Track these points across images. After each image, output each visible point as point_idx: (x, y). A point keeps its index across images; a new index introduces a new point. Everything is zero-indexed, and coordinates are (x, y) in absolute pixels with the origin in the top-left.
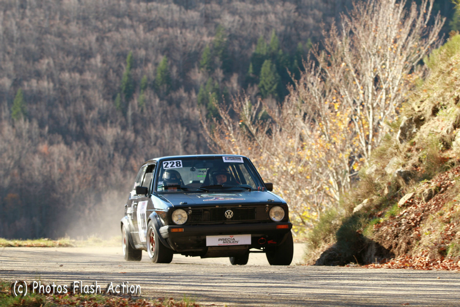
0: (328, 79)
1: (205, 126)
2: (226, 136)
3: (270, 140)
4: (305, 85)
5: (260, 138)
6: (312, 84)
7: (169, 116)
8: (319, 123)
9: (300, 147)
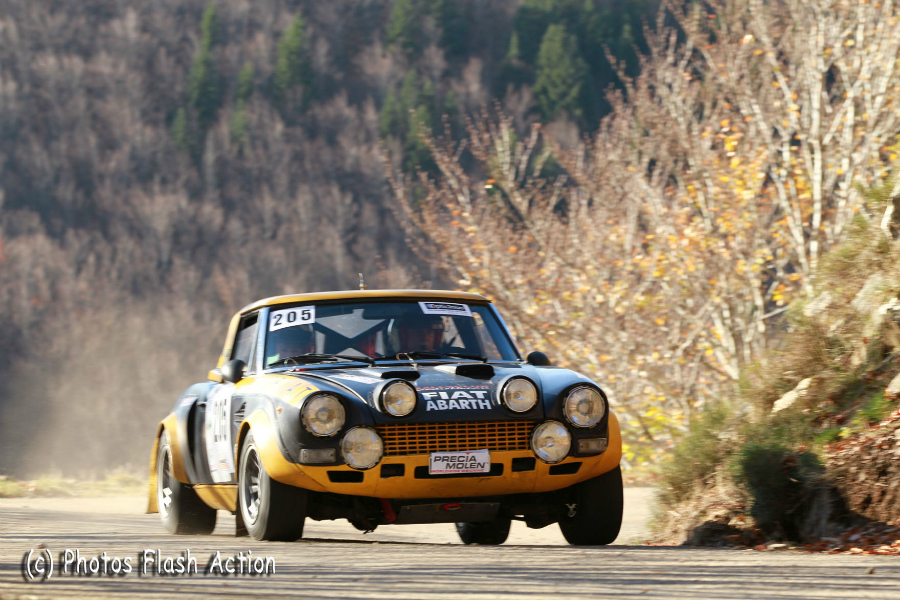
0: (709, 76)
1: (400, 193)
2: (452, 218)
3: (563, 227)
4: (652, 89)
5: (539, 224)
6: (670, 86)
7: (308, 166)
8: (686, 186)
9: (638, 244)
